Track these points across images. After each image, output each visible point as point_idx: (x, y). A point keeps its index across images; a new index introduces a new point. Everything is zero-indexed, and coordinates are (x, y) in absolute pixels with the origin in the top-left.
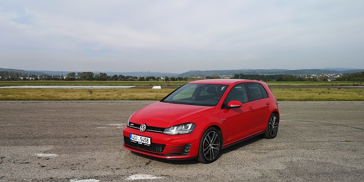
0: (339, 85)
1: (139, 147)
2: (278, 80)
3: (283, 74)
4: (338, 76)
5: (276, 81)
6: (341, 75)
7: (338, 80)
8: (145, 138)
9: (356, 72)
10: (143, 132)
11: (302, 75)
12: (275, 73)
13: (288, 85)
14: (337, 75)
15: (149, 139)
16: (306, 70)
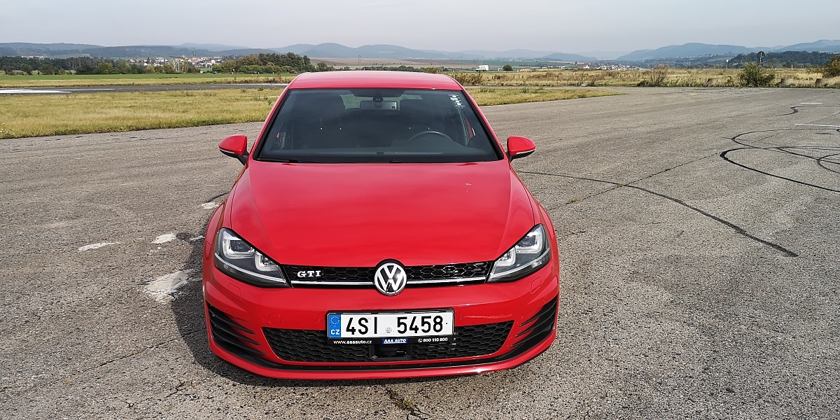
0: (241, 82)
1: (374, 357)
2: (80, 72)
3: (88, 55)
4: (213, 61)
5: (76, 74)
6: (217, 59)
7: (216, 70)
8: (423, 318)
9: (248, 54)
10: (400, 292)
11: (134, 58)
12: (66, 52)
13: (131, 83)
14: (210, 60)
15: (448, 317)
16: (142, 47)
